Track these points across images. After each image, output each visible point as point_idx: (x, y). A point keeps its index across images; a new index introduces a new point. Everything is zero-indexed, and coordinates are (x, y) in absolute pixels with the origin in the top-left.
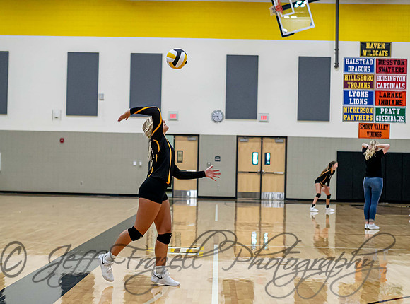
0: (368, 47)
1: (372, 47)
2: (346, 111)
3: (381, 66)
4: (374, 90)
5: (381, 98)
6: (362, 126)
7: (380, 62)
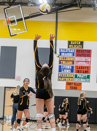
0: (72, 43)
1: (74, 43)
2: (60, 76)
3: (78, 53)
4: (74, 65)
5: (78, 70)
6: (68, 84)
7: (77, 51)
